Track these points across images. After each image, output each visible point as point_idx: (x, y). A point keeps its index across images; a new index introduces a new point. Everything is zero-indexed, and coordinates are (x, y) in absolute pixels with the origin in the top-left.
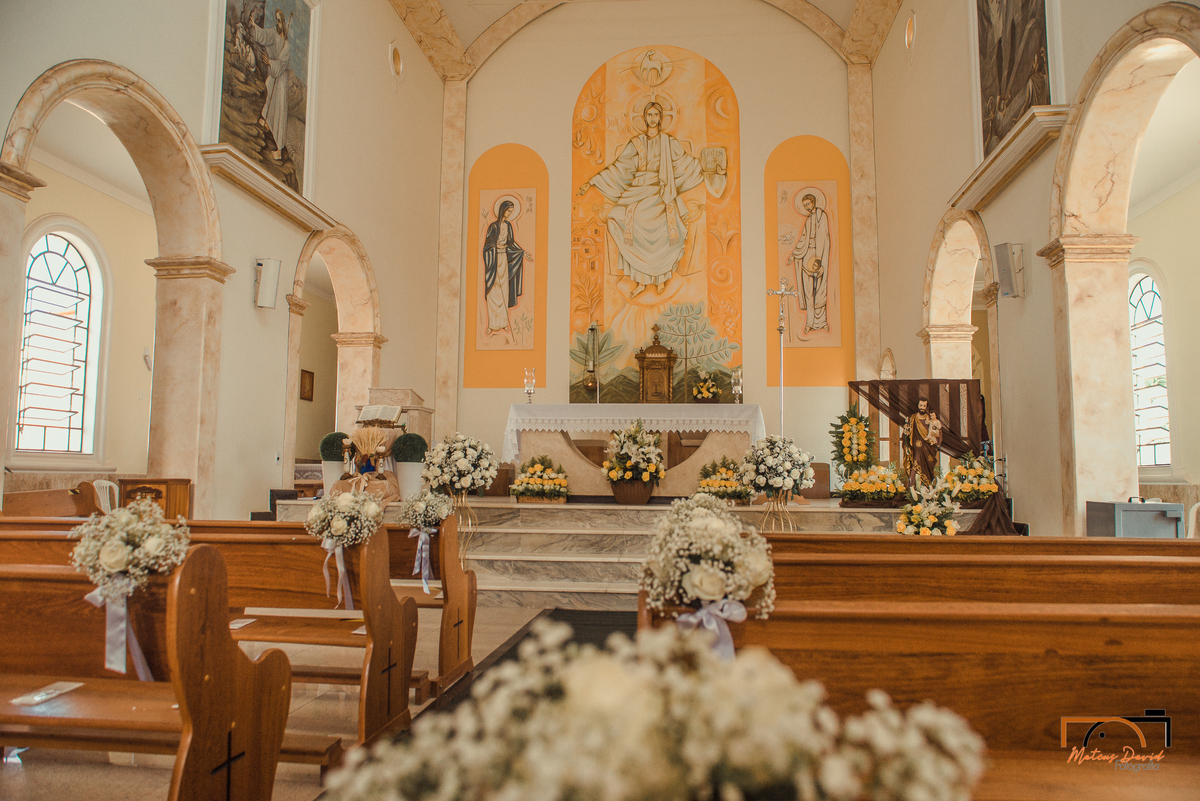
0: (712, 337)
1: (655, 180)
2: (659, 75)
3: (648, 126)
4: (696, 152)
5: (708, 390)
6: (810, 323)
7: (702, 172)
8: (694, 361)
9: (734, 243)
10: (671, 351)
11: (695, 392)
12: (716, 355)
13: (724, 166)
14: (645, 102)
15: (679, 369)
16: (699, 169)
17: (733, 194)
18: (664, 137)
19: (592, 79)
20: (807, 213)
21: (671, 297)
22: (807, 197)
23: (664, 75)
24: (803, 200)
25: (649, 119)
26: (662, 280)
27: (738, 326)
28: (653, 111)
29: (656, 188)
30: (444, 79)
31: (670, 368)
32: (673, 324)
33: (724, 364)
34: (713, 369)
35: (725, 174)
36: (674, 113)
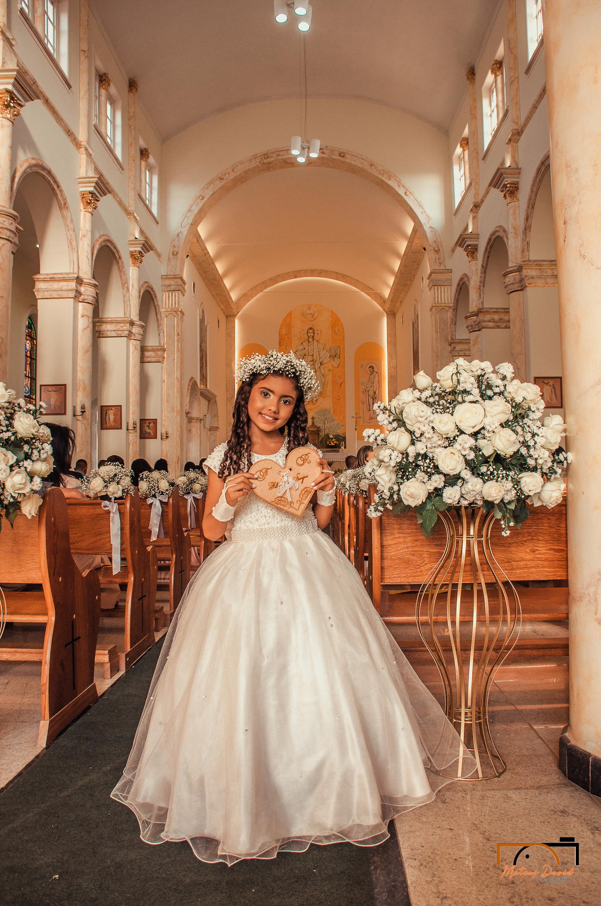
0: (334, 422)
1: (312, 359)
2: (313, 316)
3: (309, 337)
4: (328, 347)
5: (333, 442)
6: (371, 416)
7: (330, 356)
8: (327, 431)
9: (342, 385)
10: (319, 428)
11: (328, 443)
12: (336, 428)
13: (338, 354)
14: (307, 328)
15: (322, 434)
16: (329, 355)
17: (342, 365)
18: (315, 342)
19: (286, 317)
20: (370, 373)
21: (319, 406)
22: (370, 367)
23: (315, 316)
24: (369, 368)
25: (309, 334)
26: (315, 399)
27: (344, 417)
28: (311, 331)
29: (312, 363)
30: (227, 317)
31: (319, 434)
32: (319, 416)
33: (339, 432)
34: (335, 434)
35: (339, 357)
36: (319, 332)
